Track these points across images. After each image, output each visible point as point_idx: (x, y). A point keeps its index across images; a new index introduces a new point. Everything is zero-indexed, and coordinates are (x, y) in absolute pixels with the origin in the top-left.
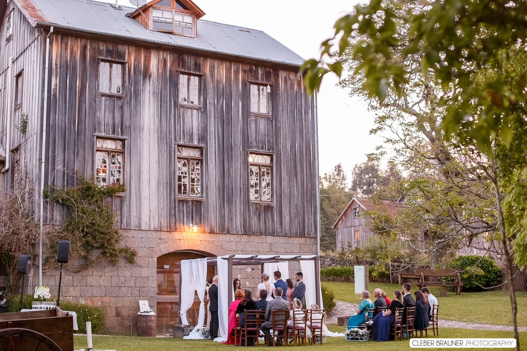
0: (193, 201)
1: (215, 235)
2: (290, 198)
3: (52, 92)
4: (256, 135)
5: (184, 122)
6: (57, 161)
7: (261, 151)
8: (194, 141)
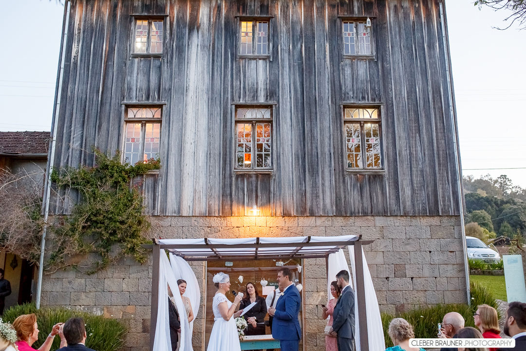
0: (257, 175)
1: (292, 219)
2: (410, 162)
3: (72, 60)
4: (353, 82)
5: (245, 76)
6: (74, 138)
7: (362, 102)
8: (259, 98)
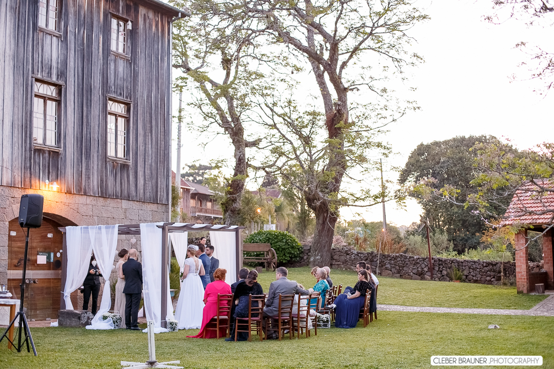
0: (49, 152)
1: (71, 196)
2: (145, 157)
4: (115, 78)
5: (42, 50)
7: (120, 98)
8: (52, 76)
